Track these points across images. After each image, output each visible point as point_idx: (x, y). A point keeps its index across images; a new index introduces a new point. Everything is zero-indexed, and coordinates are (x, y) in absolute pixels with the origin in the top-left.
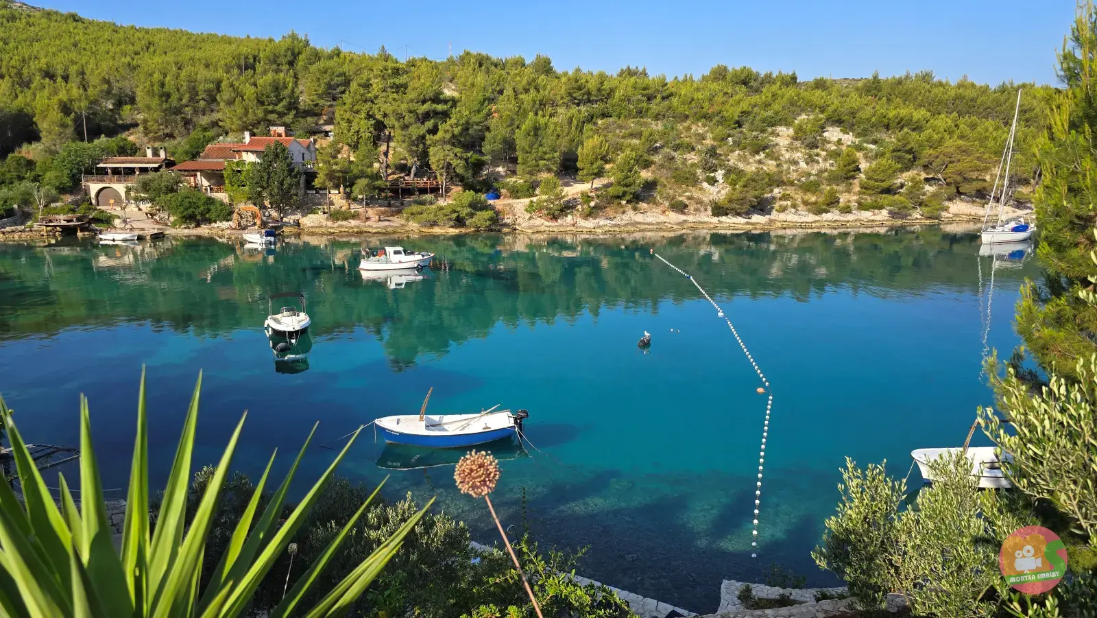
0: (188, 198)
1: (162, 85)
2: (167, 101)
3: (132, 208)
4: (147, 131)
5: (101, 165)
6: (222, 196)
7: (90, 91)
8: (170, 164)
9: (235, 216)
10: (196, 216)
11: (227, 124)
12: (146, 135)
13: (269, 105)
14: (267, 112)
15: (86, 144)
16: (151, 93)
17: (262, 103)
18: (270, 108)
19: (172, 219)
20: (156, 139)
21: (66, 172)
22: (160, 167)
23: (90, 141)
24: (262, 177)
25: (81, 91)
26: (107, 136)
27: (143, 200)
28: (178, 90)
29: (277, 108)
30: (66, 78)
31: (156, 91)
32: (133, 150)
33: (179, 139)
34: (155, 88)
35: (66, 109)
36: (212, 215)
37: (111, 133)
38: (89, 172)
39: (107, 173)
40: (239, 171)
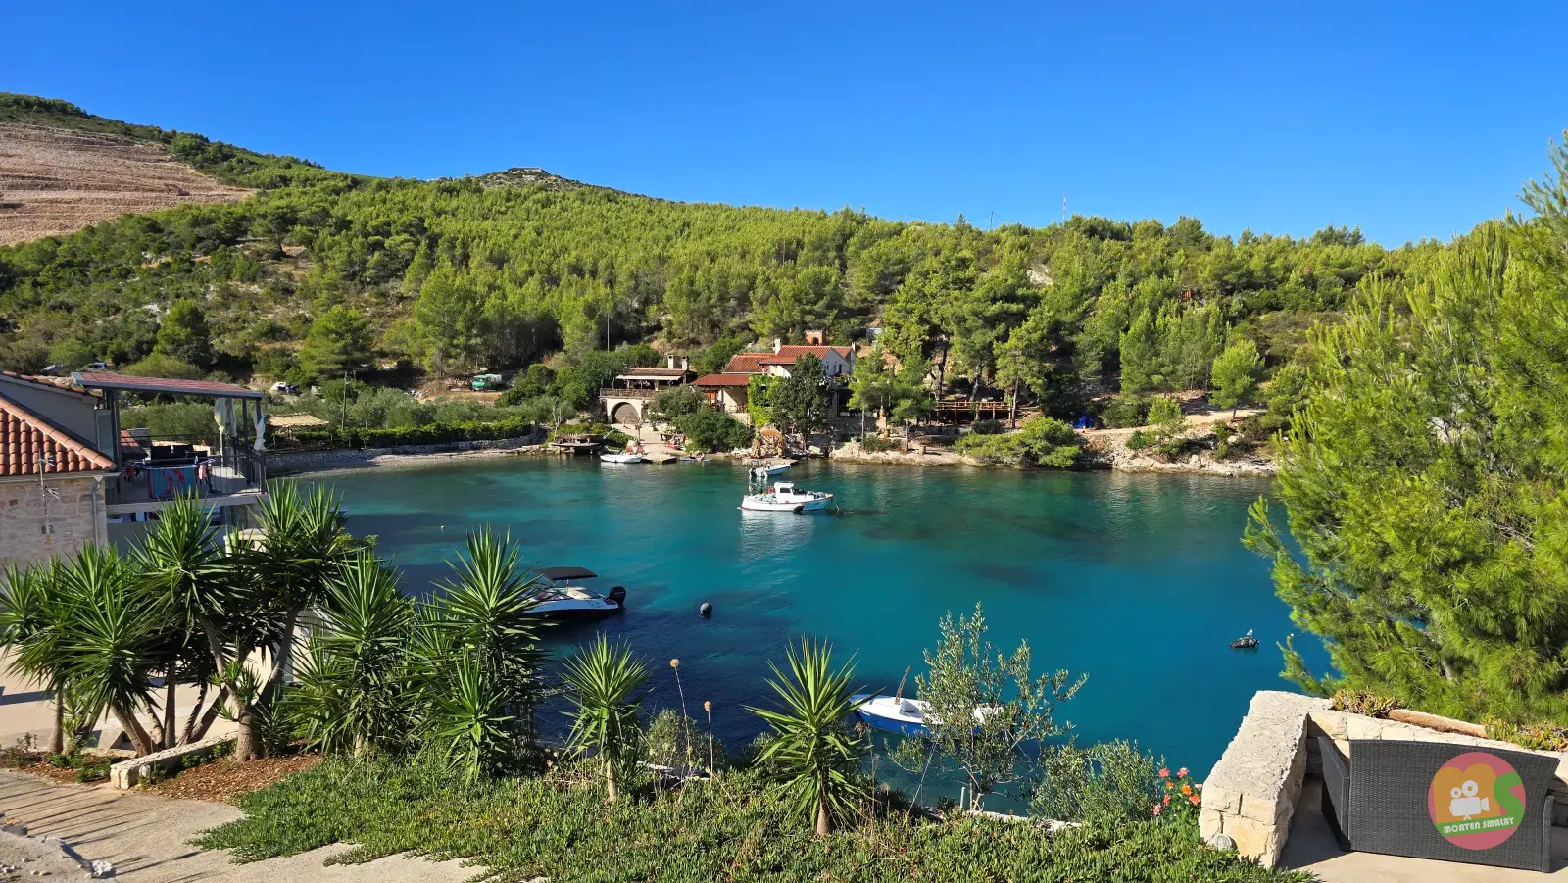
0: (707, 418)
1: (692, 283)
2: (695, 300)
3: (647, 429)
4: (671, 335)
5: (620, 377)
6: (743, 418)
7: (618, 289)
8: (691, 377)
9: (755, 441)
10: (712, 440)
11: (758, 328)
12: (670, 341)
13: (807, 304)
14: (804, 312)
15: (608, 353)
16: (678, 293)
17: (799, 301)
18: (808, 307)
19: (687, 442)
20: (680, 346)
21: (584, 386)
22: (680, 381)
23: (612, 349)
24: (788, 396)
25: (608, 290)
26: (629, 343)
27: (660, 420)
28: (708, 288)
29: (816, 307)
30: (594, 274)
31: (684, 290)
32: (654, 360)
33: (704, 346)
34: (685, 286)
35: (591, 311)
36: (730, 440)
37: (634, 338)
38: (607, 385)
39: (625, 387)
40: (764, 388)
